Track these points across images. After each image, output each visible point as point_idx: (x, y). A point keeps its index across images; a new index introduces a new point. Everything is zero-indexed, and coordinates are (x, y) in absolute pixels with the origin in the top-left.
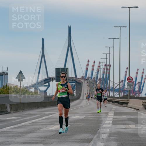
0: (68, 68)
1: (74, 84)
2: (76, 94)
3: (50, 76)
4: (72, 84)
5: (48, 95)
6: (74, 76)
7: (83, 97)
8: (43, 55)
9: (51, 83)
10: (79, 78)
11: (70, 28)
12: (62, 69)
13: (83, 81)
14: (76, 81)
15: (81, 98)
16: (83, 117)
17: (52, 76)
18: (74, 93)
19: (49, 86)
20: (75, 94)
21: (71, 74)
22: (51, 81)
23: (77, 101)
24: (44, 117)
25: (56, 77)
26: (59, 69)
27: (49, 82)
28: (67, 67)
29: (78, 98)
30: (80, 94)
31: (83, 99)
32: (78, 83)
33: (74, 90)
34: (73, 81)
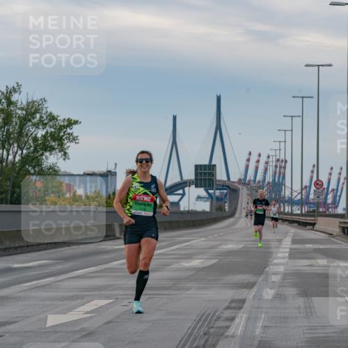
0: (215, 165)
1: (225, 191)
2: (230, 207)
3: (186, 178)
4: (222, 191)
5: (182, 209)
6: (225, 178)
7: (241, 213)
8: (174, 143)
9: (187, 189)
10: (234, 182)
11: (219, 99)
12: (205, 166)
13: (240, 187)
14: (229, 187)
15: (237, 215)
16: (241, 246)
17: (189, 178)
18: (225, 206)
19: (183, 195)
20: (226, 208)
21: (221, 175)
22: (186, 186)
23: (231, 220)
24: (175, 245)
25: (196, 179)
26: (201, 166)
27: (183, 188)
28: (213, 163)
29: (232, 215)
30: (236, 209)
31: (240, 217)
32: (232, 190)
33: (226, 202)
34: (223, 186)
